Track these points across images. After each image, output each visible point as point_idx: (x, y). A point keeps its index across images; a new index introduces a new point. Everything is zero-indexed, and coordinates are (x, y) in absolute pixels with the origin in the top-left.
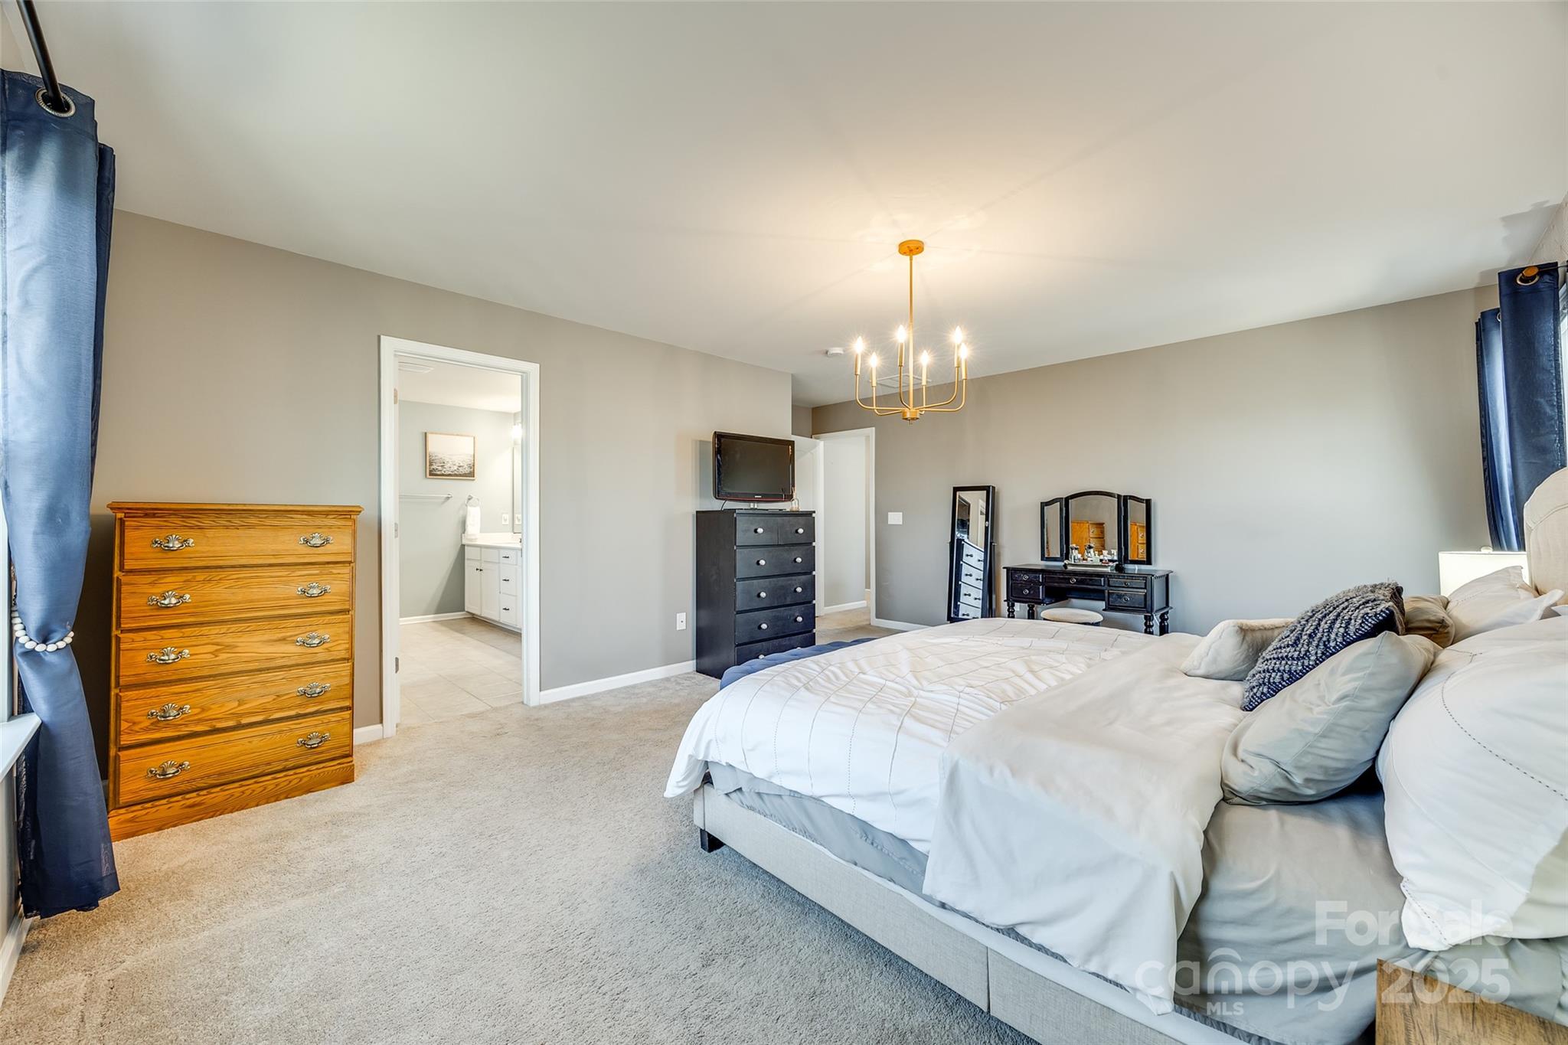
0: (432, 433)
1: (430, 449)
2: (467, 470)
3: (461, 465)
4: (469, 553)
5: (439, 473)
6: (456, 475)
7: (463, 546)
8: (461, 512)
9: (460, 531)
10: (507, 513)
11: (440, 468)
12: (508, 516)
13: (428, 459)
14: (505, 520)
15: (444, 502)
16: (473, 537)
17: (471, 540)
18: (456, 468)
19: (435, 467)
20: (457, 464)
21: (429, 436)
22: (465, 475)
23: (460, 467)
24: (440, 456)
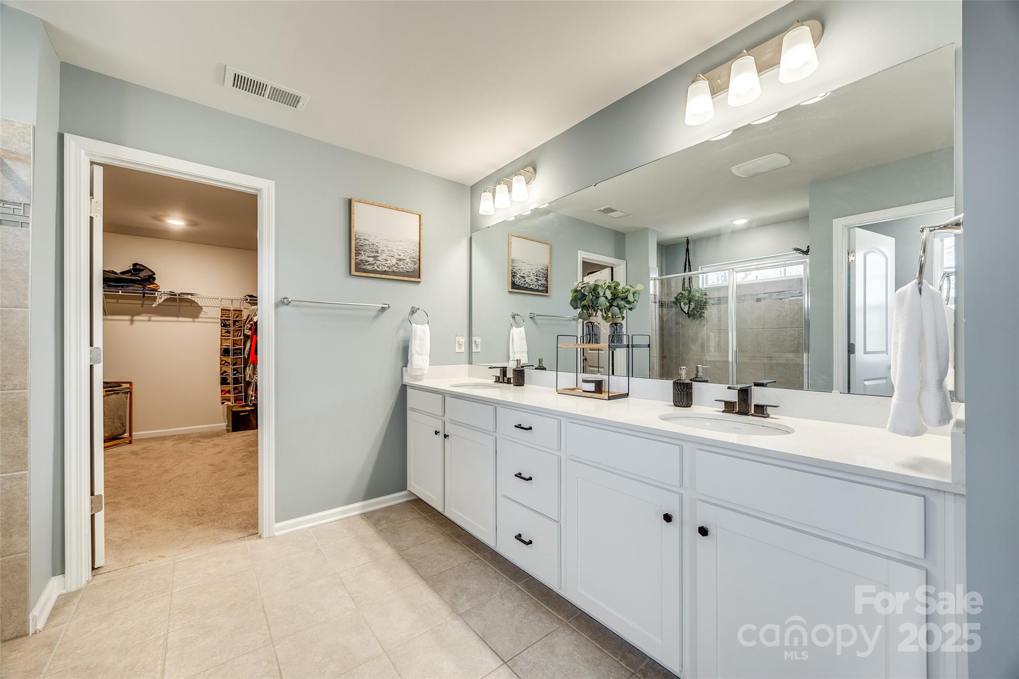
0: (359, 201)
1: (357, 227)
2: (410, 266)
3: (402, 257)
4: (412, 397)
5: (369, 268)
6: (394, 273)
7: (404, 387)
8: (402, 334)
9: (400, 364)
10: (462, 335)
11: (371, 260)
12: (463, 340)
13: (353, 242)
14: (460, 345)
15: (376, 317)
16: (418, 373)
17: (416, 378)
18: (394, 261)
19: (363, 257)
20: (397, 256)
21: (356, 206)
22: (407, 274)
23: (400, 260)
24: (372, 240)
